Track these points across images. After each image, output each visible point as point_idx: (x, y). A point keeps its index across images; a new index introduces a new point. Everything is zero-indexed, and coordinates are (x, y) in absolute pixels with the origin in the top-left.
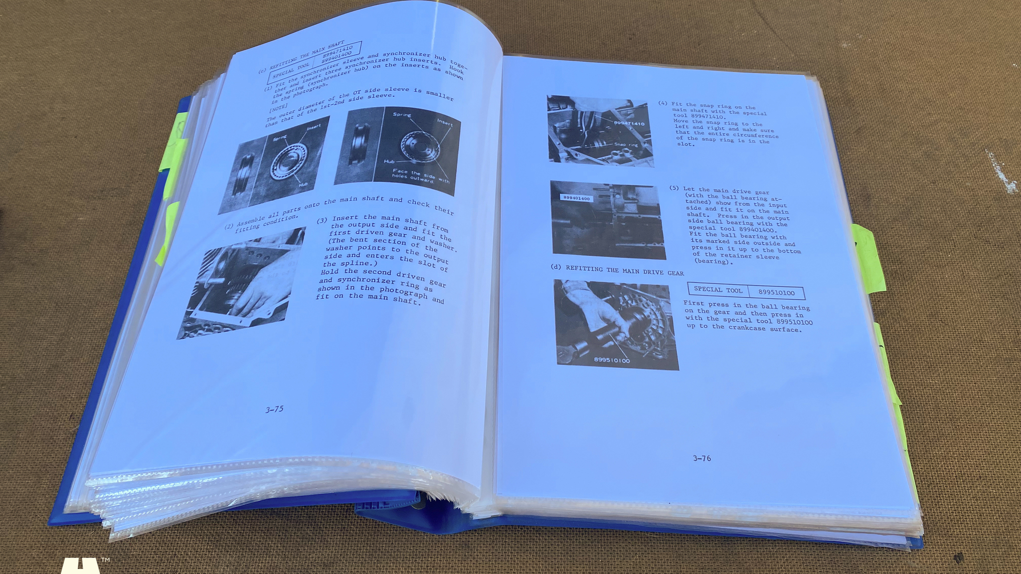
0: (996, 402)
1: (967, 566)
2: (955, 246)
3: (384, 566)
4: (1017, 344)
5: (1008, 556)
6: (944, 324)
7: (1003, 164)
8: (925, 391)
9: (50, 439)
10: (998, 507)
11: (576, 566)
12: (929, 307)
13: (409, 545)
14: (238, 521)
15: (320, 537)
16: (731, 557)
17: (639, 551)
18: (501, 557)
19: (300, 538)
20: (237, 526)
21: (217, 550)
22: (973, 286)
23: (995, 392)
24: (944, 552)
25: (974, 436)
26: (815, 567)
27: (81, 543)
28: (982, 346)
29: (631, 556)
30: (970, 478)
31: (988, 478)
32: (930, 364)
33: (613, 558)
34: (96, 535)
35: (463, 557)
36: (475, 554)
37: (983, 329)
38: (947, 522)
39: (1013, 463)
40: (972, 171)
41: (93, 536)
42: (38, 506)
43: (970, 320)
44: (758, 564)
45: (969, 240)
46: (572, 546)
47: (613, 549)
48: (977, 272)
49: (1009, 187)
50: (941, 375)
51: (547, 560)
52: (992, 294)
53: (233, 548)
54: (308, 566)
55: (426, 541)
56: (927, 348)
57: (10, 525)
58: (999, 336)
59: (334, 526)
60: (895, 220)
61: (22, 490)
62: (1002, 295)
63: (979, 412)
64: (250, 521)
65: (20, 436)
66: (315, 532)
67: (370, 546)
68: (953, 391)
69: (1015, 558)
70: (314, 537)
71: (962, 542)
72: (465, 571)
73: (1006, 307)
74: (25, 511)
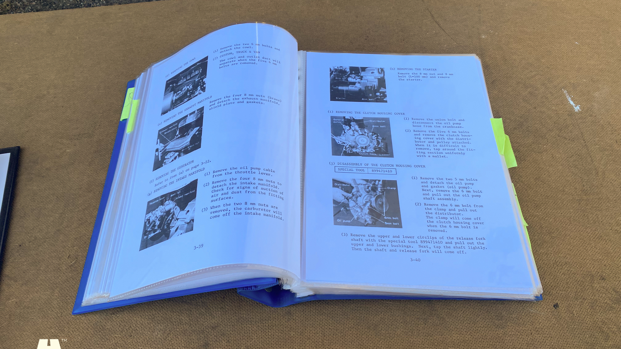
0: (573, 223)
1: (561, 310)
2: (548, 141)
3: (245, 326)
4: (583, 192)
5: (583, 304)
6: (543, 183)
7: (572, 96)
8: (534, 219)
9: (58, 269)
10: (576, 278)
11: (349, 320)
12: (535, 174)
13: (258, 315)
14: (164, 307)
15: (209, 313)
16: (433, 312)
17: (383, 311)
18: (308, 318)
19: (198, 314)
20: (163, 310)
21: (153, 323)
22: (558, 162)
23: (573, 218)
24: (548, 303)
25: (562, 241)
26: (479, 315)
27: (78, 323)
28: (564, 193)
29: (379, 314)
30: (560, 264)
31: (570, 263)
32: (536, 205)
33: (369, 315)
34: (86, 319)
35: (288, 319)
36: (294, 317)
37: (565, 184)
38: (549, 288)
39: (584, 255)
40: (555, 101)
41: (85, 319)
42: (53, 305)
43: (557, 180)
44: (448, 315)
45: (555, 138)
46: (347, 310)
47: (369, 311)
48: (560, 155)
49: (576, 108)
50: (543, 210)
51: (334, 318)
52: (569, 166)
53: (162, 321)
54: (203, 329)
55: (267, 312)
56: (534, 196)
57: (38, 316)
58: (573, 187)
59: (217, 307)
60: (515, 128)
61: (44, 297)
62: (574, 166)
63: (564, 229)
64: (170, 307)
65: (41, 269)
66: (206, 310)
67: (237, 316)
68: (550, 218)
69: (586, 305)
70: (206, 313)
71: (558, 298)
72: (290, 327)
73: (576, 172)
74: (46, 308)
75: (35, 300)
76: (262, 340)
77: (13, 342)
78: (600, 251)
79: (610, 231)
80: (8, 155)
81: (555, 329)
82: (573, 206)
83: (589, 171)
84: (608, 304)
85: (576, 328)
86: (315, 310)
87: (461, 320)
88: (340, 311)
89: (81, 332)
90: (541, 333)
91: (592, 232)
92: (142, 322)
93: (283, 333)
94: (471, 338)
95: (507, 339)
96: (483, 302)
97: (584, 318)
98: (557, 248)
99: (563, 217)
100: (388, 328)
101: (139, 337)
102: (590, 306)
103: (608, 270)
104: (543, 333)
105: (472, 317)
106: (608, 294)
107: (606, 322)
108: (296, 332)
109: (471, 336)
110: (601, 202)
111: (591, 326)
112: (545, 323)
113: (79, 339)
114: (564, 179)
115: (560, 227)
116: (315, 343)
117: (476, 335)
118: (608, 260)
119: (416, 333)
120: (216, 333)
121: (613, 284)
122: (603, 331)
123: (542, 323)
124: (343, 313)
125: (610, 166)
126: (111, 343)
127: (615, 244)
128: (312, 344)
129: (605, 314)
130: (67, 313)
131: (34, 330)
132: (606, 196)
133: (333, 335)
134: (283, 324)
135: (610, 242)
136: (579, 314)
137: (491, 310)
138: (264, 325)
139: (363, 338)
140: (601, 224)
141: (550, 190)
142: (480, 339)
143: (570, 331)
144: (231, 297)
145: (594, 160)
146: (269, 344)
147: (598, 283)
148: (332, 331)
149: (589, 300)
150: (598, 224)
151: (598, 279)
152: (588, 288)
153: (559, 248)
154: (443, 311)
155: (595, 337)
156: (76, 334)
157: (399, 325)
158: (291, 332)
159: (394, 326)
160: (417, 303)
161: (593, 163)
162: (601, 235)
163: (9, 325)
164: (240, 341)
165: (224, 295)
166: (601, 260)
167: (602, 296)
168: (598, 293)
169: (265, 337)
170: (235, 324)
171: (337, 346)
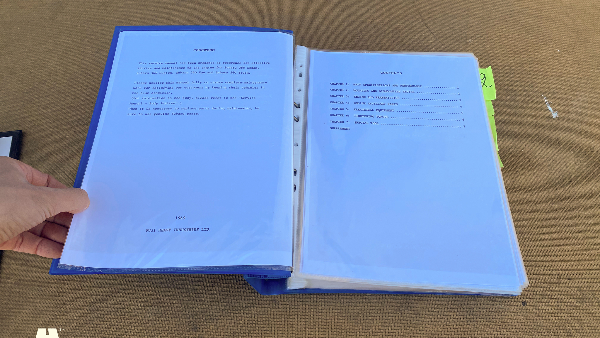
1: (528, 307)
2: (525, 146)
3: (232, 312)
4: (556, 196)
5: (549, 302)
10: (545, 278)
11: (330, 310)
13: (245, 302)
15: (199, 298)
16: (409, 305)
17: (362, 302)
18: (292, 306)
19: (189, 299)
20: (156, 294)
21: (146, 306)
22: (534, 166)
23: (545, 220)
24: (517, 301)
26: (452, 309)
27: (75, 304)
29: (359, 305)
30: (531, 264)
31: (540, 264)
33: (349, 306)
35: (273, 307)
36: (279, 305)
37: (539, 188)
39: (553, 256)
40: (535, 106)
41: (81, 300)
42: (51, 286)
44: (423, 308)
45: (533, 142)
46: (328, 301)
47: (349, 302)
48: (537, 159)
49: (554, 115)
50: (517, 212)
52: (544, 170)
53: (154, 305)
54: (193, 313)
56: (510, 198)
57: (37, 296)
58: (547, 191)
63: (536, 230)
66: (196, 296)
67: (225, 302)
68: (523, 220)
69: (552, 303)
70: (196, 298)
71: (526, 296)
72: (274, 314)
73: (551, 177)
74: (44, 288)
75: (34, 280)
76: (248, 326)
77: (12, 320)
78: (568, 252)
79: (579, 234)
80: (10, 138)
81: (522, 325)
82: (546, 209)
83: (563, 176)
84: (573, 303)
85: (541, 325)
86: (299, 299)
87: (435, 313)
88: (322, 301)
89: (77, 312)
90: (508, 328)
91: (562, 234)
92: (135, 305)
93: (268, 319)
94: (444, 331)
95: (477, 332)
96: (456, 297)
97: (549, 316)
98: (529, 249)
99: (536, 219)
100: (366, 319)
101: (132, 319)
102: (556, 305)
103: (575, 271)
104: (510, 328)
105: (446, 311)
106: (573, 294)
107: (569, 320)
108: (280, 319)
109: (444, 329)
110: (572, 206)
111: (556, 323)
112: (513, 319)
113: (75, 319)
114: (539, 183)
115: (532, 228)
116: (298, 330)
117: (448, 328)
118: (575, 261)
119: (392, 325)
120: (205, 318)
121: (578, 284)
122: (566, 329)
123: (510, 319)
124: (325, 303)
125: (583, 172)
126: (105, 324)
127: (583, 246)
128: (295, 331)
129: (569, 313)
130: (64, 293)
131: (32, 309)
132: (577, 200)
133: (314, 323)
134: (268, 311)
135: (578, 245)
136: (545, 312)
137: (464, 305)
138: (251, 311)
139: (343, 327)
140: (571, 227)
141: (525, 193)
142: (452, 332)
143: (536, 327)
144: (220, 284)
145: (568, 166)
146: (255, 330)
147: (564, 283)
148: (314, 319)
149: (555, 299)
150: (568, 227)
151: (565, 279)
152: (555, 287)
153: (530, 248)
154: (419, 304)
155: (558, 333)
156: (72, 313)
157: (377, 316)
158: (276, 319)
159: (372, 317)
160: (394, 296)
161: (567, 169)
162: (570, 238)
163: (8, 303)
164: (227, 326)
165: (214, 282)
166: (569, 261)
167: (568, 295)
168: (564, 292)
169: (251, 323)
170: (222, 310)
171: (318, 334)
